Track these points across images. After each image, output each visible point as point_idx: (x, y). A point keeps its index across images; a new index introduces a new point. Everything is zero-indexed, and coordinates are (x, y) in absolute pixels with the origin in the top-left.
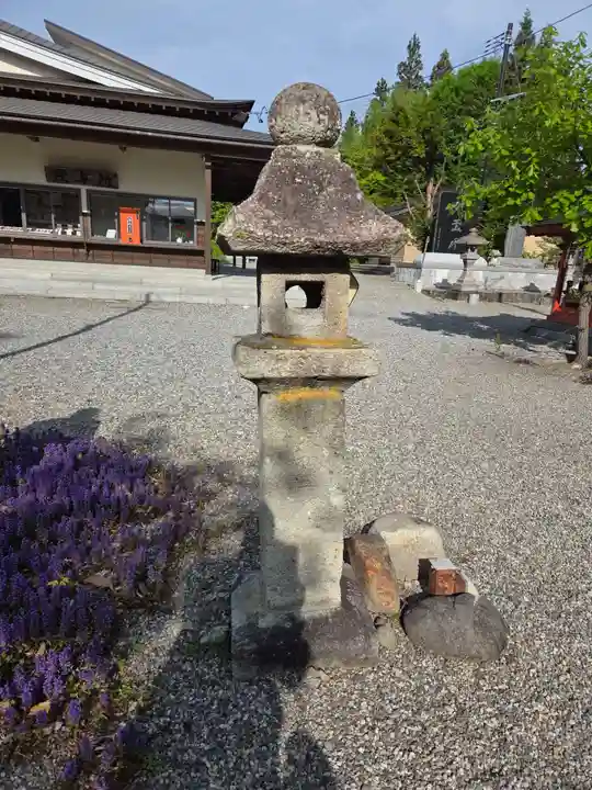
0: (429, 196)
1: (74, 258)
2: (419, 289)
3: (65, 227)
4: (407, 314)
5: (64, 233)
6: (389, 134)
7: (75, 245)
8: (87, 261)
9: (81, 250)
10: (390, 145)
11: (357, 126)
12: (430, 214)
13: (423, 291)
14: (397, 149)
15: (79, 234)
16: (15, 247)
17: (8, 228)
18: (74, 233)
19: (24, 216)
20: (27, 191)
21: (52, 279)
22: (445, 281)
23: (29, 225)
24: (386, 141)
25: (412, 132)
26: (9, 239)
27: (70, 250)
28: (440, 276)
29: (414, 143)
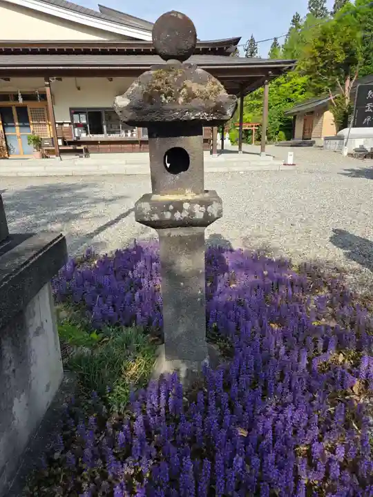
0: (346, 89)
1: (133, 151)
2: (345, 153)
3: (126, 132)
4: (349, 170)
5: (126, 135)
6: (320, 49)
7: (133, 142)
8: (140, 152)
9: (137, 145)
10: (320, 57)
11: (279, 48)
12: (347, 101)
13: (348, 154)
14: (324, 59)
15: (134, 135)
16: (100, 146)
17: (95, 136)
18: (132, 135)
19: (105, 127)
20: (106, 112)
21: (126, 164)
22: (362, 147)
23: (108, 132)
24: (318, 54)
25: (336, 45)
26: (97, 141)
27: (131, 145)
28: (358, 143)
29: (338, 53)
